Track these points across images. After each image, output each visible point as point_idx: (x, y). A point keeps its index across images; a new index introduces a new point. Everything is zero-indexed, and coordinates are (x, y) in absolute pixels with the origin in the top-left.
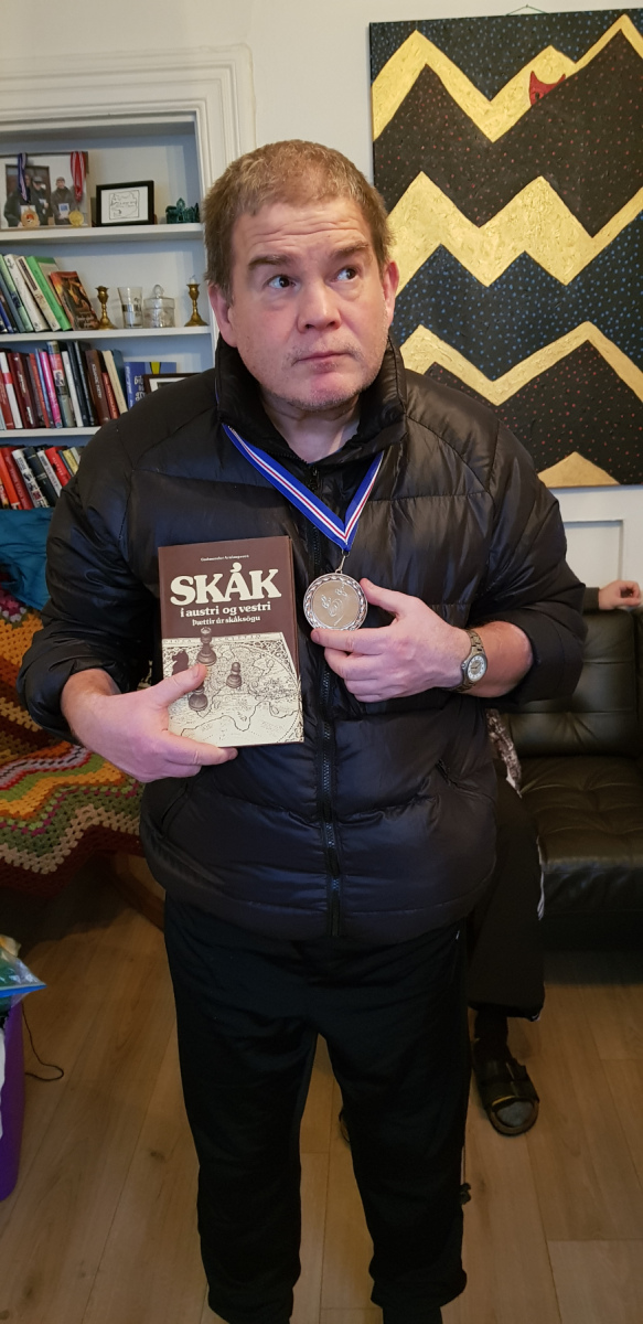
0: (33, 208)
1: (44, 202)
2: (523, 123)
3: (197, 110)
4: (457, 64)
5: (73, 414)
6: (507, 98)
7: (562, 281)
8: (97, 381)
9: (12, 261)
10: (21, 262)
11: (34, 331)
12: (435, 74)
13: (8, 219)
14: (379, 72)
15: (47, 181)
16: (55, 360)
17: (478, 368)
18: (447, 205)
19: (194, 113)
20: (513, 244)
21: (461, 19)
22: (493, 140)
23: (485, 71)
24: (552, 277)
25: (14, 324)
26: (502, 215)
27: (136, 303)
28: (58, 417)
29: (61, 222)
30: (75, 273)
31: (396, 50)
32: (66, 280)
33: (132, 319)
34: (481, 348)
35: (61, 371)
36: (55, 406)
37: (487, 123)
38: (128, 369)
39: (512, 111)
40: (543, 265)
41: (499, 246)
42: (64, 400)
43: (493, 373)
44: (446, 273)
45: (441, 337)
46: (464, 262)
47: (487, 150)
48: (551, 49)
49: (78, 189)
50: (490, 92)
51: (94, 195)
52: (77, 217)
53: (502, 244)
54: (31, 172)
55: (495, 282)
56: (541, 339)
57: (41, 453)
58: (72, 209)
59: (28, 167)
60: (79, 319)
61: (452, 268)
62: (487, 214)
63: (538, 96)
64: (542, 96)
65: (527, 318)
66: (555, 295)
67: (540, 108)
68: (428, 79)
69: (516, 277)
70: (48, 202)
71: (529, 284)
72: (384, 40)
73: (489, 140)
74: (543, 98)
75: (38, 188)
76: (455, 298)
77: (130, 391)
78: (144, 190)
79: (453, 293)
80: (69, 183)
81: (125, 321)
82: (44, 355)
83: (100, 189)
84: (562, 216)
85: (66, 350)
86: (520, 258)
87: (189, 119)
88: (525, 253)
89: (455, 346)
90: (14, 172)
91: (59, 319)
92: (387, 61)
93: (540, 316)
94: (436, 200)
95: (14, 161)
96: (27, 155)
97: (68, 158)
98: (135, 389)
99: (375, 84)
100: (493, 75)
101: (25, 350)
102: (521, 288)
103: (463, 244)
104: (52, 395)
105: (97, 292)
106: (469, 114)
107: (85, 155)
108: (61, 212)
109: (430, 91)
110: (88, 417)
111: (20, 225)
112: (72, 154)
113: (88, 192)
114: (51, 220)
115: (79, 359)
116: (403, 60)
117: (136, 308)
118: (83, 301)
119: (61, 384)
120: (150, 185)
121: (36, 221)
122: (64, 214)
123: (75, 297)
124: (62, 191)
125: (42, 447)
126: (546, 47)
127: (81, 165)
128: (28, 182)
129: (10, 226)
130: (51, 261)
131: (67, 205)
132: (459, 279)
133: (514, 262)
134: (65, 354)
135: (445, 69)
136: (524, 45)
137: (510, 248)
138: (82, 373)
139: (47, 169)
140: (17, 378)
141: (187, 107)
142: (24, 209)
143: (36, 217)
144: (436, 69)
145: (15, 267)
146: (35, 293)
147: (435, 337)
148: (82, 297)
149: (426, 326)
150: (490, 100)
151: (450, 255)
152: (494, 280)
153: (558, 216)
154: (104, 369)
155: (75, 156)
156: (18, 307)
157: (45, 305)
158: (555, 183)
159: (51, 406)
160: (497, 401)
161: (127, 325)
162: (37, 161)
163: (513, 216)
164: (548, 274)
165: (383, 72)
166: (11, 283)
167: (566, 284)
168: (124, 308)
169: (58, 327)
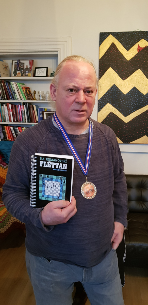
0: (20, 72)
1: (22, 71)
2: (136, 56)
3: (58, 51)
4: (120, 42)
5: (25, 119)
6: (132, 50)
7: (144, 94)
8: (32, 112)
9: (14, 84)
10: (16, 84)
11: (18, 100)
12: (115, 45)
13: (14, 74)
14: (101, 44)
15: (24, 66)
16: (22, 107)
17: (122, 114)
18: (116, 75)
19: (58, 52)
20: (132, 85)
21: (122, 32)
22: (128, 60)
23: (127, 44)
24: (141, 93)
25: (13, 98)
26: (129, 78)
27: (42, 95)
28: (22, 120)
29: (26, 75)
30: (29, 87)
31: (106, 39)
32: (26, 89)
33: (41, 98)
34: (123, 109)
35: (23, 109)
36: (21, 117)
37: (127, 56)
38: (39, 110)
39: (133, 54)
40: (139, 90)
41: (128, 85)
42: (23, 116)
43: (126, 115)
44: (115, 91)
45: (113, 106)
46: (120, 88)
47: (126, 62)
48: (143, 40)
49: (31, 68)
50: (128, 49)
51: (34, 70)
52: (30, 74)
53: (129, 84)
54: (20, 64)
55: (127, 94)
56: (138, 107)
57: (17, 128)
58: (29, 73)
59: (20, 63)
60: (29, 98)
61: (117, 90)
62: (126, 77)
63: (139, 50)
64: (140, 50)
65: (135, 102)
66: (142, 97)
67: (140, 53)
68: (113, 45)
69: (132, 92)
70: (24, 71)
71: (135, 94)
72: (103, 36)
73: (127, 60)
74: (141, 51)
75: (21, 67)
76: (117, 97)
77: (39, 115)
78: (46, 69)
79: (117, 95)
80: (29, 67)
81: (39, 99)
82: (20, 106)
83: (36, 68)
84: (144, 78)
85: (25, 104)
86: (133, 88)
87: (57, 53)
88: (135, 87)
89: (116, 108)
90: (16, 64)
91: (24, 97)
92: (103, 41)
93: (138, 102)
94: (113, 73)
95: (17, 61)
96: (20, 60)
97: (29, 61)
98: (40, 114)
99: (100, 46)
100: (129, 45)
101: (15, 104)
102: (133, 95)
103: (120, 84)
104: (21, 115)
105: (33, 92)
106: (122, 54)
107: (33, 61)
108: (26, 73)
109: (113, 48)
110: (29, 120)
111: (17, 76)
112: (30, 60)
113: (33, 69)
114: (24, 75)
115: (28, 107)
116: (107, 41)
117: (42, 96)
118: (30, 94)
119: (23, 112)
120: (47, 68)
121: (20, 75)
122: (27, 74)
123: (28, 93)
124: (27, 68)
125: (17, 127)
126: (142, 39)
127: (32, 63)
128: (19, 66)
129: (14, 76)
130: (24, 84)
131: (28, 71)
132: (118, 92)
133: (132, 89)
134: (25, 106)
135: (117, 43)
136: (137, 38)
137: (131, 85)
138: (28, 110)
139: (24, 63)
140: (13, 110)
141: (56, 50)
142: (18, 72)
143: (20, 74)
144: (115, 43)
145: (14, 85)
146: (19, 91)
147: (112, 106)
148: (30, 93)
149: (110, 103)
150: (128, 51)
151: (116, 87)
152: (127, 93)
153: (143, 79)
154: (33, 109)
155: (30, 61)
156: (14, 94)
157: (21, 94)
158: (143, 71)
159: (20, 117)
160: (126, 122)
161: (39, 100)
162: (22, 61)
163: (132, 78)
164: (140, 92)
165: (102, 44)
166: (13, 89)
167: (145, 95)
168: (39, 96)
169: (23, 99)
